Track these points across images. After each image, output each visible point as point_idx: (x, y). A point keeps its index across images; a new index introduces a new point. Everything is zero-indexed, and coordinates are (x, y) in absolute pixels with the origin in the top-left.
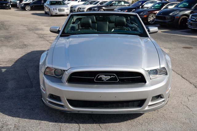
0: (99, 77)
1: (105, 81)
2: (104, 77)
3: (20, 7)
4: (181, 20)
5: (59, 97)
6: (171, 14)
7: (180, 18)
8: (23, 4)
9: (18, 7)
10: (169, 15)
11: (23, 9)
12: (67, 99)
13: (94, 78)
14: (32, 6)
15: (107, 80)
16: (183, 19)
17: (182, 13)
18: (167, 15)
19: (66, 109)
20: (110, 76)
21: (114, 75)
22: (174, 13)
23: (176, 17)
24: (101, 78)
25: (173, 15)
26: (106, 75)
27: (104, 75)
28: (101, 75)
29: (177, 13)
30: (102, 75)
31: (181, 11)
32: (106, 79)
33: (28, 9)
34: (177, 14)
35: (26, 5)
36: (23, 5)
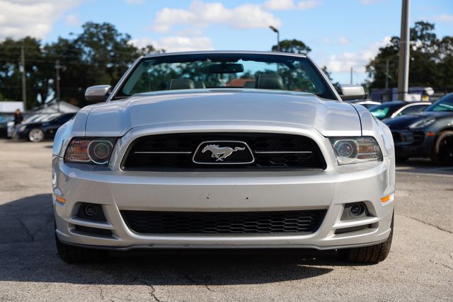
0: (204, 151)
1: (220, 161)
2: (217, 150)
3: (15, 133)
4: (443, 140)
5: (100, 205)
6: (413, 126)
7: (437, 137)
8: (24, 125)
9: (9, 135)
10: (409, 129)
11: (24, 137)
12: (121, 211)
13: (192, 154)
14: (48, 131)
15: (225, 160)
16: (447, 138)
17: (441, 124)
18: (404, 129)
19: (120, 240)
20: (233, 146)
21: (242, 145)
22: (422, 123)
23: (427, 134)
24: (209, 153)
25: (418, 127)
26: (221, 145)
27: (216, 144)
28: (209, 144)
29: (429, 123)
30: (213, 144)
31: (438, 119)
32: (222, 155)
33: (37, 139)
34: (430, 125)
35: (32, 127)
36: (23, 129)
